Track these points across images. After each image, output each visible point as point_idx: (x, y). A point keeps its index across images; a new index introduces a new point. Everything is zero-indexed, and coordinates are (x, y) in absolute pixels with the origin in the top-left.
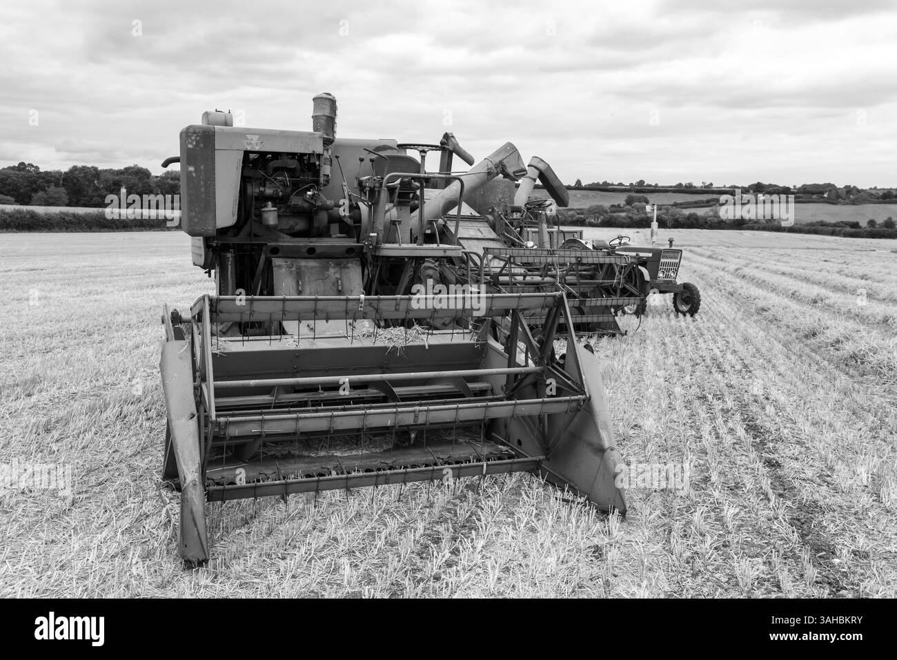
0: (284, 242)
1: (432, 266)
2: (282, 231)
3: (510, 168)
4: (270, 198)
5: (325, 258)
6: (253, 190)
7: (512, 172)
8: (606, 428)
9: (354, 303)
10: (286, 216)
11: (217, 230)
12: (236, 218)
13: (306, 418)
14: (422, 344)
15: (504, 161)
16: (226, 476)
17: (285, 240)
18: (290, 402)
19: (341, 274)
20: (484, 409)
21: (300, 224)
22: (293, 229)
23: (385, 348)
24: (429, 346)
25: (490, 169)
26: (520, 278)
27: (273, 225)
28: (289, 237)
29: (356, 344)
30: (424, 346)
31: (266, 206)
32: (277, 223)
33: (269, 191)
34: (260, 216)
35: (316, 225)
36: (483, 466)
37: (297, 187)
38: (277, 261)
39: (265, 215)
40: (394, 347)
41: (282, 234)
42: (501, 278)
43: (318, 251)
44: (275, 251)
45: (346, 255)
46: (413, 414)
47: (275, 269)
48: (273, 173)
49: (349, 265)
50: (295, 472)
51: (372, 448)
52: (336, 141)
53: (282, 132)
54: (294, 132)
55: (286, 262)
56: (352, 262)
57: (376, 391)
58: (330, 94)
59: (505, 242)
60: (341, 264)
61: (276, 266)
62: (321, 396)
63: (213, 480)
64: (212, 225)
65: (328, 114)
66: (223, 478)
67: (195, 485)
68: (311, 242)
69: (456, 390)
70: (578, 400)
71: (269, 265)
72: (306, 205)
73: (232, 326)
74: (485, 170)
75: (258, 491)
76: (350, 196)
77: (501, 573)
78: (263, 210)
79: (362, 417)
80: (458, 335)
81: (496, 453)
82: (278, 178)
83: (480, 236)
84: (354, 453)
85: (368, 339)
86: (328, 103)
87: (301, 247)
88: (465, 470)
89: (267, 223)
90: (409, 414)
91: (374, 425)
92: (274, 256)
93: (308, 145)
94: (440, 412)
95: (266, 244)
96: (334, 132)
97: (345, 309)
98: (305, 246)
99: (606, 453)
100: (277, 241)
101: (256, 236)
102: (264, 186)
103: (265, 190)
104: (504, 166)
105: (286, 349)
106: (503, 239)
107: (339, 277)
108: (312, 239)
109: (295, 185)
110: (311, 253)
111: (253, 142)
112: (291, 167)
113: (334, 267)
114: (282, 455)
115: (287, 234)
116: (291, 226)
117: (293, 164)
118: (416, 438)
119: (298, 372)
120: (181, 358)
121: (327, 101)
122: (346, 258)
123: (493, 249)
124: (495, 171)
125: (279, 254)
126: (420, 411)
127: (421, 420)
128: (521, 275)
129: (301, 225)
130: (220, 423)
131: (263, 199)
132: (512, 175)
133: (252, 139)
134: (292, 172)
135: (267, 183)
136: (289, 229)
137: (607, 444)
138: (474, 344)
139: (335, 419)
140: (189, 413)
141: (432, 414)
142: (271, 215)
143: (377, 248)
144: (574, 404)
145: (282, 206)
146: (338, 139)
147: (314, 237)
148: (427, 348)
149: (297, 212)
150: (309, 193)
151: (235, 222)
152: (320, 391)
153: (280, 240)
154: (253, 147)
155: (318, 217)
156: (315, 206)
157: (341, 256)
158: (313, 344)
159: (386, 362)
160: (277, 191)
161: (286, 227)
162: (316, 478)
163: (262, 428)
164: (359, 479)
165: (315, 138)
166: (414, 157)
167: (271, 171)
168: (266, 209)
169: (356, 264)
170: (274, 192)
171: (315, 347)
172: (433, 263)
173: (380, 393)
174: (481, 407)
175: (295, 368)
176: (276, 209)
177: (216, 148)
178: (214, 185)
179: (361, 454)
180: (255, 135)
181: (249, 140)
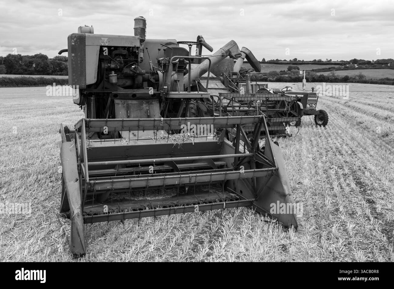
0: (122, 91)
2: (119, 86)
3: (233, 53)
4: (113, 69)
5: (141, 99)
6: (105, 65)
8: (286, 184)
9: (158, 122)
10: (121, 78)
11: (87, 85)
12: (96, 79)
14: (191, 142)
15: (230, 49)
17: (120, 90)
19: (149, 107)
22: (125, 85)
23: (172, 145)
24: (194, 143)
25: (223, 53)
26: (237, 108)
27: (114, 83)
28: (123, 89)
29: (158, 143)
30: (192, 143)
31: (111, 73)
32: (117, 82)
33: (113, 66)
34: (108, 78)
35: (136, 82)
36: (223, 204)
37: (127, 64)
38: (117, 101)
39: (111, 78)
40: (177, 144)
41: (119, 87)
43: (137, 96)
44: (116, 96)
45: (152, 98)
47: (116, 105)
49: (153, 103)
51: (166, 195)
52: (146, 40)
53: (119, 36)
54: (125, 36)
55: (121, 101)
56: (155, 101)
57: (168, 166)
58: (142, 17)
59: (229, 90)
60: (149, 102)
61: (116, 104)
62: (140, 169)
64: (84, 83)
65: (141, 27)
66: (91, 211)
67: (78, 215)
68: (134, 91)
69: (209, 166)
70: (272, 170)
71: (113, 102)
72: (131, 73)
73: (94, 134)
74: (220, 54)
75: (110, 218)
76: (153, 68)
77: (235, 259)
78: (110, 75)
79: (163, 180)
81: (229, 197)
82: (117, 59)
83: (217, 87)
84: (157, 198)
85: (164, 140)
86: (142, 22)
87: (129, 94)
88: (214, 206)
89: (112, 82)
90: (187, 178)
91: (169, 184)
92: (115, 98)
93: (133, 42)
94: (202, 177)
95: (111, 93)
96: (145, 36)
97: (153, 125)
98: (130, 93)
99: (287, 197)
100: (117, 91)
101: (106, 88)
102: (110, 63)
103: (110, 65)
104: (230, 52)
105: (122, 145)
106: (229, 89)
107: (148, 109)
109: (126, 63)
110: (134, 97)
112: (124, 54)
113: (146, 104)
114: (120, 199)
115: (122, 87)
116: (124, 83)
117: (125, 52)
118: (188, 190)
119: (128, 157)
120: (71, 151)
121: (141, 20)
123: (224, 93)
124: (226, 55)
125: (118, 98)
126: (192, 176)
127: (193, 181)
128: (238, 107)
129: (128, 83)
130: (91, 183)
131: (110, 70)
132: (234, 56)
133: (104, 40)
134: (124, 56)
135: (112, 62)
136: (123, 85)
137: (287, 192)
138: (217, 142)
139: (149, 181)
140: (75, 178)
141: (198, 178)
142: (114, 78)
143: (167, 94)
144: (270, 172)
145: (119, 73)
146: (147, 39)
147: (135, 89)
148: (193, 144)
149: (127, 76)
150: (133, 67)
151: (95, 82)
152: (140, 167)
153: (118, 90)
154: (105, 44)
155: (137, 79)
156: (136, 73)
157: (149, 98)
158: (136, 143)
159: (173, 152)
160: (117, 66)
161: (122, 84)
162: (139, 211)
163: (112, 186)
164: (160, 211)
165: (136, 39)
166: (185, 48)
167: (114, 56)
168: (111, 75)
169: (156, 102)
170: (115, 66)
171: (137, 144)
172: (193, 101)
173: (170, 168)
174: (223, 174)
175: (127, 155)
176: (116, 75)
177: (86, 45)
178: (85, 63)
179: (160, 198)
180: (106, 38)
181: (102, 40)
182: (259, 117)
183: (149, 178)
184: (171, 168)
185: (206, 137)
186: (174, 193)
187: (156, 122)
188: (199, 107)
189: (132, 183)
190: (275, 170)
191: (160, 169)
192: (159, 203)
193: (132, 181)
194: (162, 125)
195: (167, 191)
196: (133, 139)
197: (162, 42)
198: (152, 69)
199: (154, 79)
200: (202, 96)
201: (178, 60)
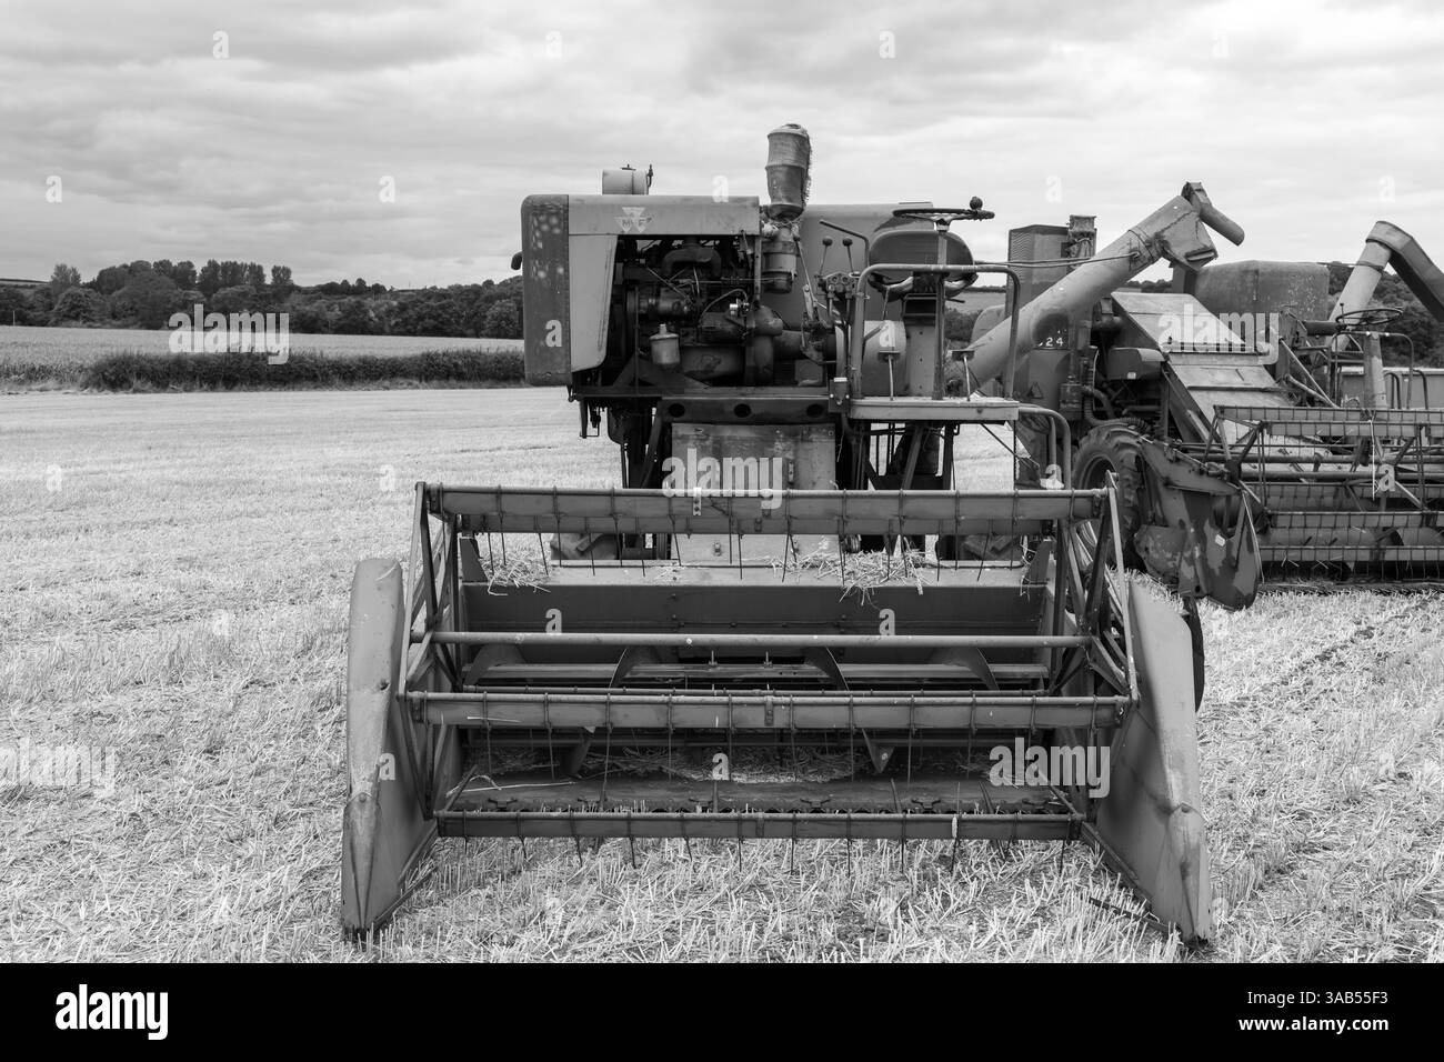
0: (695, 394)
1: (1133, 442)
2: (692, 375)
3: (1177, 246)
4: (666, 317)
5: (770, 423)
6: (636, 303)
7: (1183, 253)
8: (1180, 763)
9: (683, 501)
10: (698, 348)
11: (574, 373)
12: (603, 353)
13: (559, 703)
14: (911, 585)
15: (1166, 233)
16: (520, 799)
17: (697, 390)
18: (668, 679)
19: (795, 451)
20: (907, 709)
21: (723, 363)
22: (712, 371)
23: (838, 591)
25: (1134, 250)
26: (1308, 468)
27: (667, 365)
28: (702, 386)
29: (790, 581)
30: (916, 589)
31: (658, 332)
32: (678, 360)
33: (665, 305)
34: (648, 349)
35: (750, 363)
36: (951, 821)
37: (716, 297)
38: (680, 429)
39: (656, 347)
40: (854, 588)
41: (691, 380)
42: (1246, 467)
43: (754, 410)
45: (809, 419)
46: (762, 709)
47: (675, 443)
48: (673, 273)
49: (814, 436)
50: (634, 803)
51: (811, 773)
52: (807, 209)
53: (686, 199)
55: (697, 430)
56: (818, 432)
57: (814, 667)
58: (796, 126)
59: (1290, 396)
60: (796, 435)
61: (678, 438)
62: (711, 670)
63: (496, 802)
64: (563, 365)
65: (788, 162)
67: (363, 801)
68: (743, 395)
69: (974, 676)
70: (1113, 705)
71: (666, 429)
72: (729, 328)
73: (598, 541)
74: (1125, 253)
75: (524, 828)
76: (816, 309)
78: (652, 337)
80: (994, 571)
81: (1035, 802)
82: (681, 281)
83: (1237, 383)
84: (772, 779)
85: (813, 572)
86: (791, 143)
87: (722, 403)
88: (914, 826)
89: (659, 362)
90: (755, 708)
91: (689, 725)
92: (675, 419)
93: (733, 220)
94: (816, 708)
95: (660, 399)
96: (803, 194)
97: (667, 512)
98: (730, 402)
99: (1173, 816)
100: (682, 393)
101: (643, 383)
102: (658, 295)
103: (657, 304)
104: (1166, 243)
105: (655, 584)
106: (1291, 390)
107: (791, 458)
108: (744, 390)
109: (713, 291)
110: (743, 414)
111: (633, 220)
112: (703, 260)
113: (785, 440)
114: (647, 772)
115: (702, 381)
116: (708, 365)
117: (706, 254)
118: (890, 760)
119: (679, 626)
121: (790, 138)
122: (809, 423)
123: (1236, 408)
124: (1146, 254)
125: (685, 417)
126: (774, 704)
127: (780, 720)
129: (725, 363)
130: (411, 700)
131: (652, 319)
132: (1184, 260)
133: (632, 215)
134: (706, 268)
135: (663, 290)
136: (705, 372)
137: (1176, 798)
138: (1018, 589)
139: (613, 708)
140: (378, 681)
141: (800, 711)
142: (665, 347)
143: (849, 405)
144: (1105, 713)
145: (690, 330)
146: (812, 207)
147: (750, 385)
148: (921, 592)
149: (717, 341)
150: (732, 306)
151: (602, 361)
152: (713, 663)
153: (687, 390)
154: (633, 228)
155: (753, 349)
156: (745, 329)
157: (800, 420)
158: (706, 576)
159: (844, 617)
160: (679, 304)
161: (700, 368)
162: (675, 815)
163: (485, 713)
164: (702, 823)
165: (746, 207)
166: (958, 234)
167: (669, 269)
168: (657, 337)
169: (826, 434)
170: (674, 304)
171: (706, 583)
173: (820, 673)
174: (899, 705)
175: (675, 619)
176: (674, 335)
177: (570, 233)
178: (568, 297)
179: (782, 781)
180: (638, 206)
181: (626, 216)
182: (1091, 497)
183: (613, 699)
184: (825, 676)
185: (981, 567)
186: (844, 767)
187: (676, 503)
188: (1147, 459)
189: (553, 711)
190: (1124, 705)
191: (784, 676)
192: (756, 797)
193: (550, 702)
194: (699, 513)
195: (821, 757)
196: (702, 563)
197: (876, 213)
198: (810, 314)
199: (818, 349)
200: (980, 412)
201: (909, 280)
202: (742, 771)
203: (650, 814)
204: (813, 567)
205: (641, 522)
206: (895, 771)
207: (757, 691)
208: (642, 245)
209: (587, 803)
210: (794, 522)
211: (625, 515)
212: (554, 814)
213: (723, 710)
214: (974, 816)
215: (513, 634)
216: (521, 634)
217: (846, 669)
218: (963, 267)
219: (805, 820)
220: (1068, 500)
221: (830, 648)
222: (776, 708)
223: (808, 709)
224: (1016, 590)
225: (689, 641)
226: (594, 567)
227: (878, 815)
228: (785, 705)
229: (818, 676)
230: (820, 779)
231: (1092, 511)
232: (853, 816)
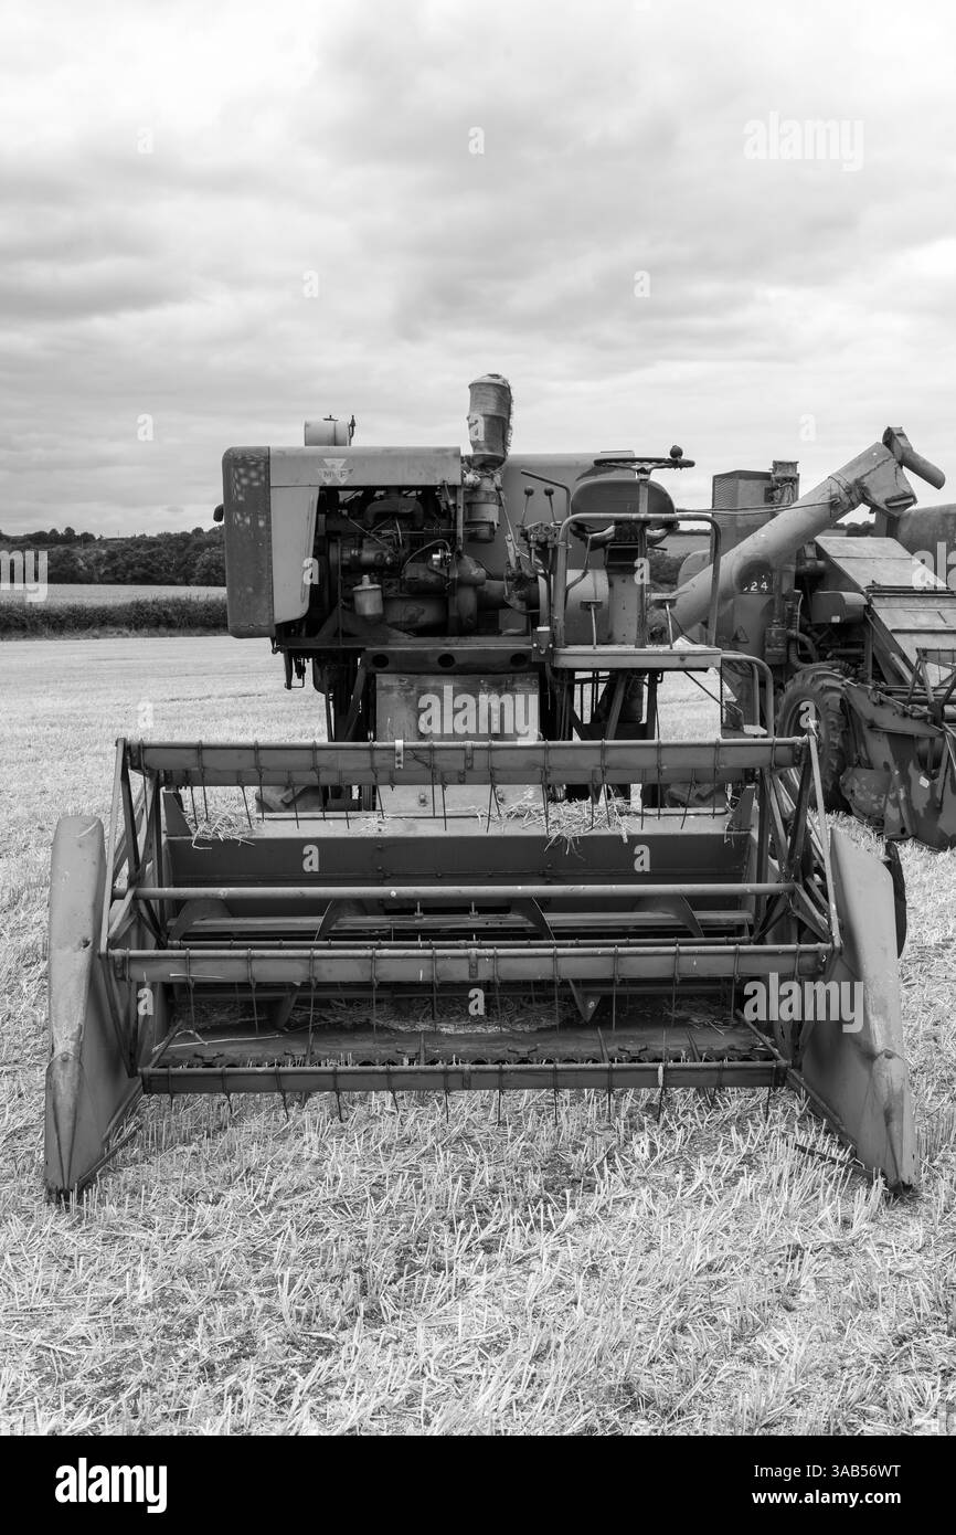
0: (399, 645)
1: (838, 684)
2: (395, 625)
3: (877, 492)
4: (368, 568)
5: (474, 673)
6: (340, 554)
7: (883, 499)
8: (884, 1010)
9: (385, 754)
10: (401, 598)
11: (277, 625)
12: (306, 605)
13: (262, 958)
14: (616, 833)
15: (866, 480)
16: (226, 1053)
17: (402, 641)
18: (373, 931)
20: (610, 959)
21: (426, 613)
22: (416, 622)
23: (543, 840)
24: (629, 837)
25: (835, 496)
27: (370, 616)
28: (406, 636)
29: (495, 831)
30: (621, 837)
31: (361, 583)
32: (380, 611)
33: (368, 556)
34: (351, 600)
35: (453, 613)
36: (657, 1070)
37: (419, 548)
38: (384, 680)
39: (359, 598)
40: (559, 837)
41: (394, 631)
42: (949, 709)
43: (459, 660)
44: (381, 661)
45: (512, 668)
46: (465, 962)
47: (379, 694)
48: (375, 524)
49: (517, 686)
51: (518, 1022)
52: (508, 459)
53: (388, 450)
54: (408, 449)
55: (401, 681)
56: (521, 681)
57: (520, 917)
58: (497, 376)
60: (501, 684)
61: (383, 689)
62: (417, 921)
64: (267, 617)
65: (490, 413)
67: (65, 1060)
68: (447, 645)
69: (679, 923)
70: (816, 952)
71: (370, 680)
72: (432, 578)
73: (303, 793)
74: (826, 499)
76: (518, 558)
78: (355, 588)
79: (369, 962)
80: (698, 818)
82: (383, 532)
83: (940, 626)
84: (479, 1029)
85: (518, 821)
86: (492, 393)
87: (426, 653)
88: (620, 1075)
89: (362, 613)
90: (459, 961)
91: (393, 978)
92: (379, 670)
93: (435, 470)
95: (364, 649)
96: (505, 444)
97: (368, 765)
98: (434, 652)
99: (876, 1062)
100: (384, 643)
101: (347, 635)
102: (360, 546)
103: (359, 555)
104: (865, 489)
105: (359, 836)
108: (448, 640)
109: (415, 542)
110: (446, 664)
111: (335, 471)
112: (405, 511)
115: (405, 631)
116: (412, 616)
117: (408, 505)
119: (386, 878)
120: (80, 846)
121: (491, 388)
122: (512, 672)
123: (938, 650)
124: (846, 500)
125: (389, 667)
126: (479, 957)
127: (484, 973)
129: (428, 614)
130: (114, 957)
131: (356, 570)
132: (884, 506)
133: (333, 466)
134: (408, 518)
135: (365, 541)
136: (408, 622)
137: (880, 1044)
138: (723, 835)
139: (317, 963)
140: (80, 939)
141: (503, 963)
142: (368, 598)
143: (552, 654)
144: (808, 960)
145: (393, 580)
146: (513, 456)
147: (453, 635)
148: (626, 840)
149: (420, 592)
150: (435, 556)
151: (305, 612)
152: (419, 914)
153: (390, 642)
154: (335, 479)
155: (456, 598)
156: (447, 579)
157: (502, 670)
158: (411, 827)
159: (549, 866)
160: (382, 556)
161: (403, 619)
162: (381, 1068)
163: (189, 971)
165: (446, 458)
166: (659, 483)
167: (371, 521)
168: (359, 588)
169: (530, 683)
170: (377, 555)
171: (411, 834)
172: (841, 680)
173: (526, 923)
175: (380, 871)
176: (377, 586)
177: (272, 485)
178: (270, 548)
179: (489, 1031)
180: (339, 457)
181: (327, 467)
182: (792, 745)
183: (317, 952)
184: (531, 925)
185: (685, 815)
186: (551, 1016)
187: (378, 756)
188: (851, 702)
189: (256, 967)
190: (827, 952)
191: (490, 926)
192: (464, 1048)
193: (253, 958)
194: (401, 766)
195: (529, 1006)
196: (407, 815)
197: (577, 463)
198: (513, 564)
199: (521, 599)
200: (682, 660)
201: (611, 529)
202: (450, 1022)
203: (357, 1068)
204: (517, 816)
205: (344, 775)
206: (601, 1020)
207: (463, 942)
208: (344, 496)
209: (291, 1055)
210: (497, 774)
211: (328, 769)
212: (260, 1069)
213: (427, 963)
214: (681, 1064)
215: (216, 889)
216: (224, 889)
217: (551, 918)
218: (664, 516)
219: (512, 1071)
220: (770, 748)
221: (536, 899)
222: (480, 960)
223: (512, 961)
224: (721, 837)
225: (393, 894)
226: (297, 819)
227: (584, 1065)
228: (490, 957)
229: (525, 926)
230: (527, 1028)
231: (793, 760)
232: (559, 1066)
